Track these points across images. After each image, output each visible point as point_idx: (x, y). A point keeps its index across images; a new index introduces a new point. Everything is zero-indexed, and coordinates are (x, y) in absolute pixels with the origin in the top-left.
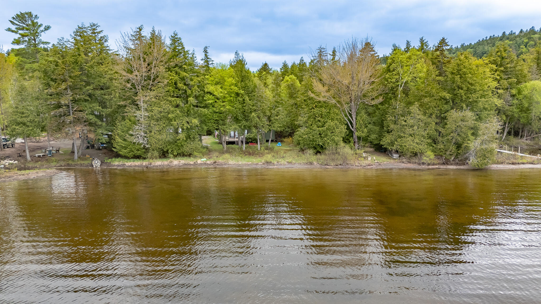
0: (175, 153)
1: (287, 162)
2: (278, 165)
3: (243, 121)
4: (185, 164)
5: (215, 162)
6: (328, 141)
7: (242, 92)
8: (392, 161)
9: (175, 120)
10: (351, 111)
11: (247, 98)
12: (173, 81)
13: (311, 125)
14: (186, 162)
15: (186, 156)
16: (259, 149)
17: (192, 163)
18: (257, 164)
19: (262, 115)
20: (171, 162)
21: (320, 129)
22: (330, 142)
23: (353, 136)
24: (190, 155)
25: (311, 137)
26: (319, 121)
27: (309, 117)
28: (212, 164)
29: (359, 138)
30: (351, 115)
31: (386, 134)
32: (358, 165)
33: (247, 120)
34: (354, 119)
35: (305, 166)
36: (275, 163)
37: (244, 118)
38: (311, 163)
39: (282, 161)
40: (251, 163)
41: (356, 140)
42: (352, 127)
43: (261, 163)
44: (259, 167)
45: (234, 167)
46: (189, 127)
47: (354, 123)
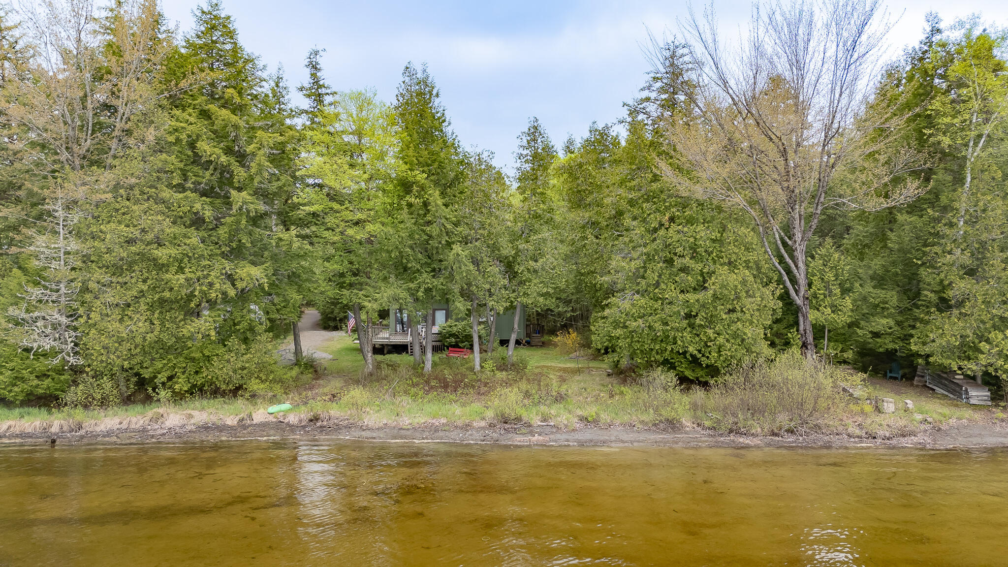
0: (181, 384)
1: (583, 419)
2: (548, 429)
3: (425, 275)
4: (206, 428)
5: (315, 419)
6: (721, 340)
7: (421, 177)
8: (968, 413)
9: (181, 270)
10: (790, 238)
11: (435, 196)
12: (183, 136)
13: (657, 285)
14: (214, 419)
15: (224, 394)
16: (478, 368)
17: (232, 421)
18: (467, 427)
19: (484, 254)
20: (158, 418)
21: (692, 297)
22: (728, 345)
23: (797, 323)
24: (236, 391)
25: (658, 326)
26: (684, 270)
27: (650, 258)
28: (304, 427)
29: (819, 331)
30: (791, 251)
31: (936, 317)
32: (858, 432)
33: (436, 273)
34: (801, 265)
35: (653, 437)
36: (536, 421)
37: (428, 265)
38: (672, 425)
39: (562, 416)
40: (443, 421)
41: (810, 339)
42: (797, 292)
43: (483, 424)
44: (473, 438)
45: (380, 438)
46: (232, 293)
47: (802, 281)
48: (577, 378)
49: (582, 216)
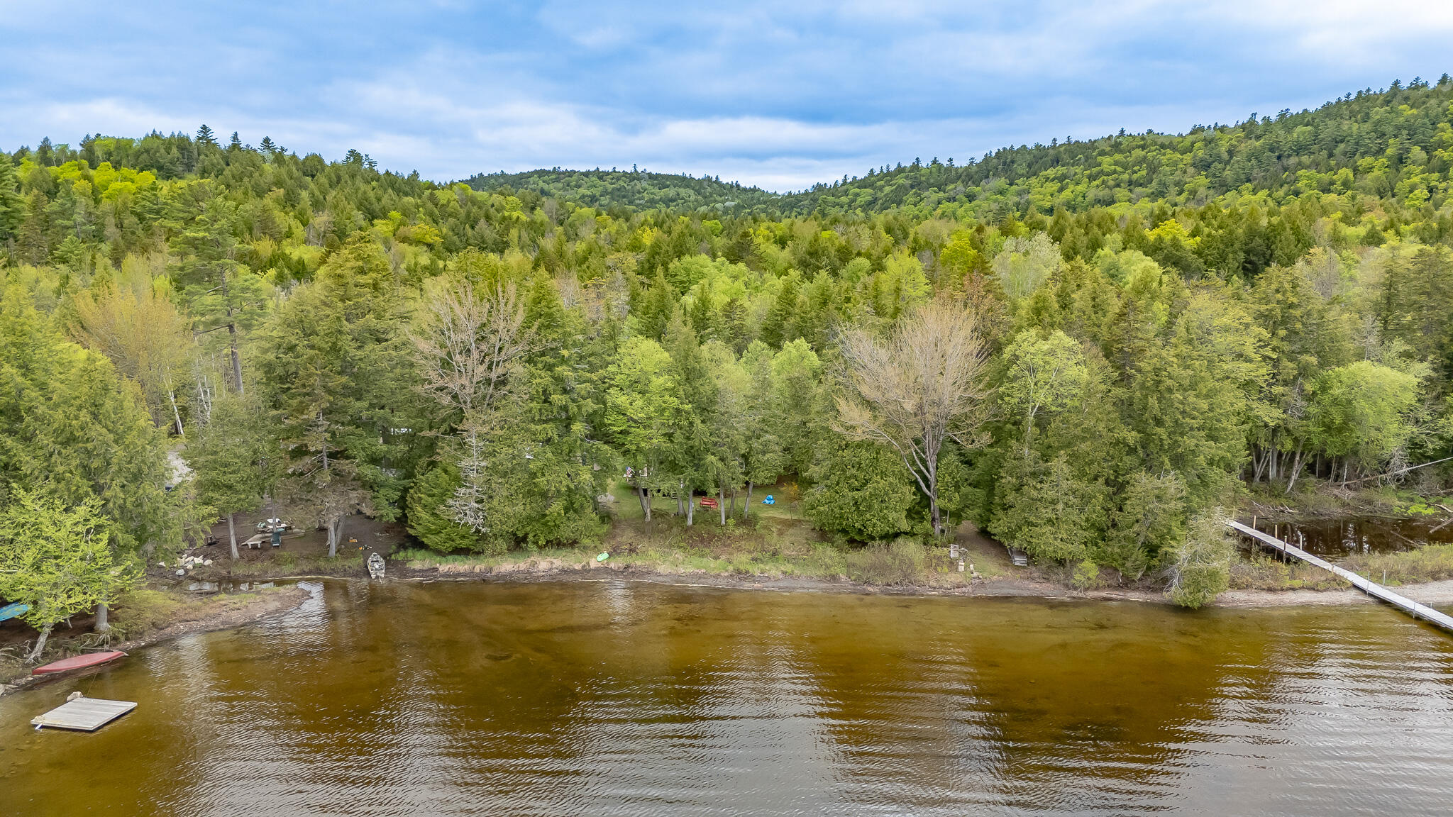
0: (542, 542)
1: (784, 573)
2: (764, 579)
3: (690, 469)
4: (564, 571)
5: (627, 567)
6: (874, 520)
7: (688, 407)
8: (1010, 573)
9: (543, 475)
10: (924, 453)
11: (698, 421)
12: (541, 390)
13: (838, 484)
14: (566, 565)
15: (564, 545)
16: (723, 523)
17: (578, 567)
18: (717, 576)
19: (729, 454)
20: (534, 564)
21: (857, 494)
22: (879, 523)
23: (929, 506)
24: (573, 544)
25: (837, 510)
26: (855, 477)
27: (832, 468)
28: (622, 572)
29: (943, 512)
30: (924, 461)
31: (1000, 513)
32: (935, 584)
33: (697, 467)
34: (931, 469)
35: (822, 585)
36: (757, 574)
37: (692, 461)
38: (834, 578)
39: (773, 570)
40: (704, 571)
41: (937, 515)
42: (928, 487)
43: (726, 574)
44: (721, 584)
45: (668, 582)
46: (572, 486)
47: (932, 479)
48: (791, 531)
49: (796, 418)
